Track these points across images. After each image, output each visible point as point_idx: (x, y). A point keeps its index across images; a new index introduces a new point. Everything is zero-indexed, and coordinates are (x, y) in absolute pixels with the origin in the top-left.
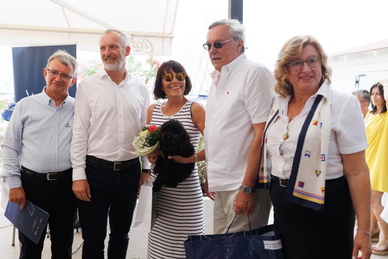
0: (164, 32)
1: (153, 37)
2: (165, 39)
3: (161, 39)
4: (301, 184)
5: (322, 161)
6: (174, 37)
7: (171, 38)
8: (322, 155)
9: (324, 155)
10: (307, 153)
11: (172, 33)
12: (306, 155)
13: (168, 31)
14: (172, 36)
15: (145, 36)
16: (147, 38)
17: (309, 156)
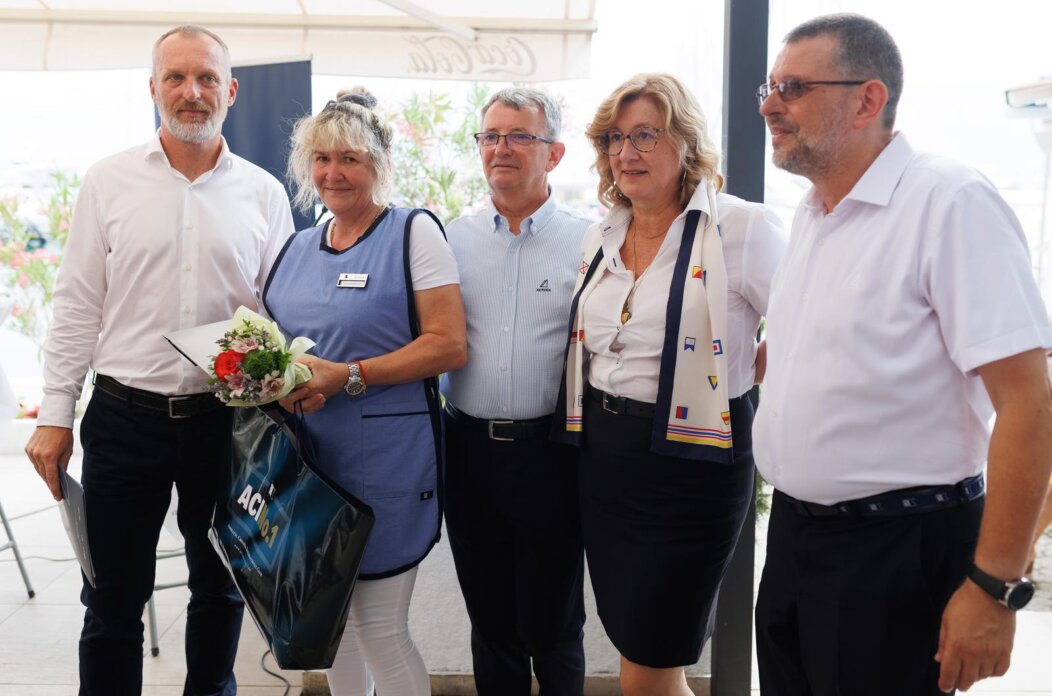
0: (567, 17)
1: (535, 31)
2: (570, 37)
3: (559, 38)
4: (683, 413)
5: (716, 354)
6: (596, 31)
7: (589, 33)
8: (715, 342)
9: (719, 341)
10: (689, 342)
11: (590, 18)
12: (687, 347)
13: (578, 14)
14: (591, 26)
15: (514, 31)
16: (519, 36)
17: (692, 347)
